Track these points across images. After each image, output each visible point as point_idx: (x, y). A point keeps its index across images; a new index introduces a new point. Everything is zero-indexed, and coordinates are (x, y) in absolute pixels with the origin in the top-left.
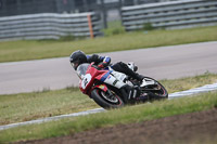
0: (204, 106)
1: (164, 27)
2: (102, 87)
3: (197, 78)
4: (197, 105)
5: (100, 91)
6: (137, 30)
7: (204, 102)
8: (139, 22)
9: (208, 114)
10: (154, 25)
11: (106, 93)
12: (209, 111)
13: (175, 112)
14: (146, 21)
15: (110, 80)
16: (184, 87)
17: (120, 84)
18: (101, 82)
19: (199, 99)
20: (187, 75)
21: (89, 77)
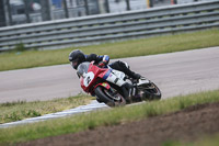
0: (77, 127)
1: (36, 48)
2: (105, 85)
3: (70, 99)
4: (70, 127)
5: (103, 89)
6: (10, 51)
7: (77, 123)
8: (11, 43)
9: (82, 136)
10: (27, 46)
11: (109, 91)
12: (83, 132)
13: (48, 134)
14: (19, 42)
15: (112, 78)
16: (57, 108)
17: (121, 83)
18: (104, 80)
19: (73, 120)
20: (61, 96)
21: (92, 75)
